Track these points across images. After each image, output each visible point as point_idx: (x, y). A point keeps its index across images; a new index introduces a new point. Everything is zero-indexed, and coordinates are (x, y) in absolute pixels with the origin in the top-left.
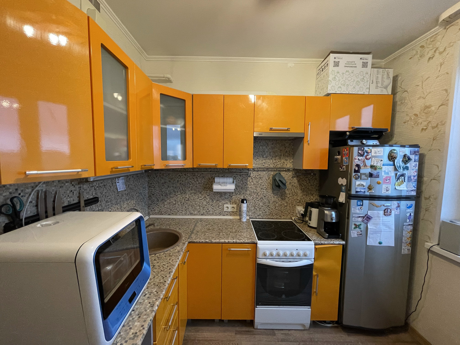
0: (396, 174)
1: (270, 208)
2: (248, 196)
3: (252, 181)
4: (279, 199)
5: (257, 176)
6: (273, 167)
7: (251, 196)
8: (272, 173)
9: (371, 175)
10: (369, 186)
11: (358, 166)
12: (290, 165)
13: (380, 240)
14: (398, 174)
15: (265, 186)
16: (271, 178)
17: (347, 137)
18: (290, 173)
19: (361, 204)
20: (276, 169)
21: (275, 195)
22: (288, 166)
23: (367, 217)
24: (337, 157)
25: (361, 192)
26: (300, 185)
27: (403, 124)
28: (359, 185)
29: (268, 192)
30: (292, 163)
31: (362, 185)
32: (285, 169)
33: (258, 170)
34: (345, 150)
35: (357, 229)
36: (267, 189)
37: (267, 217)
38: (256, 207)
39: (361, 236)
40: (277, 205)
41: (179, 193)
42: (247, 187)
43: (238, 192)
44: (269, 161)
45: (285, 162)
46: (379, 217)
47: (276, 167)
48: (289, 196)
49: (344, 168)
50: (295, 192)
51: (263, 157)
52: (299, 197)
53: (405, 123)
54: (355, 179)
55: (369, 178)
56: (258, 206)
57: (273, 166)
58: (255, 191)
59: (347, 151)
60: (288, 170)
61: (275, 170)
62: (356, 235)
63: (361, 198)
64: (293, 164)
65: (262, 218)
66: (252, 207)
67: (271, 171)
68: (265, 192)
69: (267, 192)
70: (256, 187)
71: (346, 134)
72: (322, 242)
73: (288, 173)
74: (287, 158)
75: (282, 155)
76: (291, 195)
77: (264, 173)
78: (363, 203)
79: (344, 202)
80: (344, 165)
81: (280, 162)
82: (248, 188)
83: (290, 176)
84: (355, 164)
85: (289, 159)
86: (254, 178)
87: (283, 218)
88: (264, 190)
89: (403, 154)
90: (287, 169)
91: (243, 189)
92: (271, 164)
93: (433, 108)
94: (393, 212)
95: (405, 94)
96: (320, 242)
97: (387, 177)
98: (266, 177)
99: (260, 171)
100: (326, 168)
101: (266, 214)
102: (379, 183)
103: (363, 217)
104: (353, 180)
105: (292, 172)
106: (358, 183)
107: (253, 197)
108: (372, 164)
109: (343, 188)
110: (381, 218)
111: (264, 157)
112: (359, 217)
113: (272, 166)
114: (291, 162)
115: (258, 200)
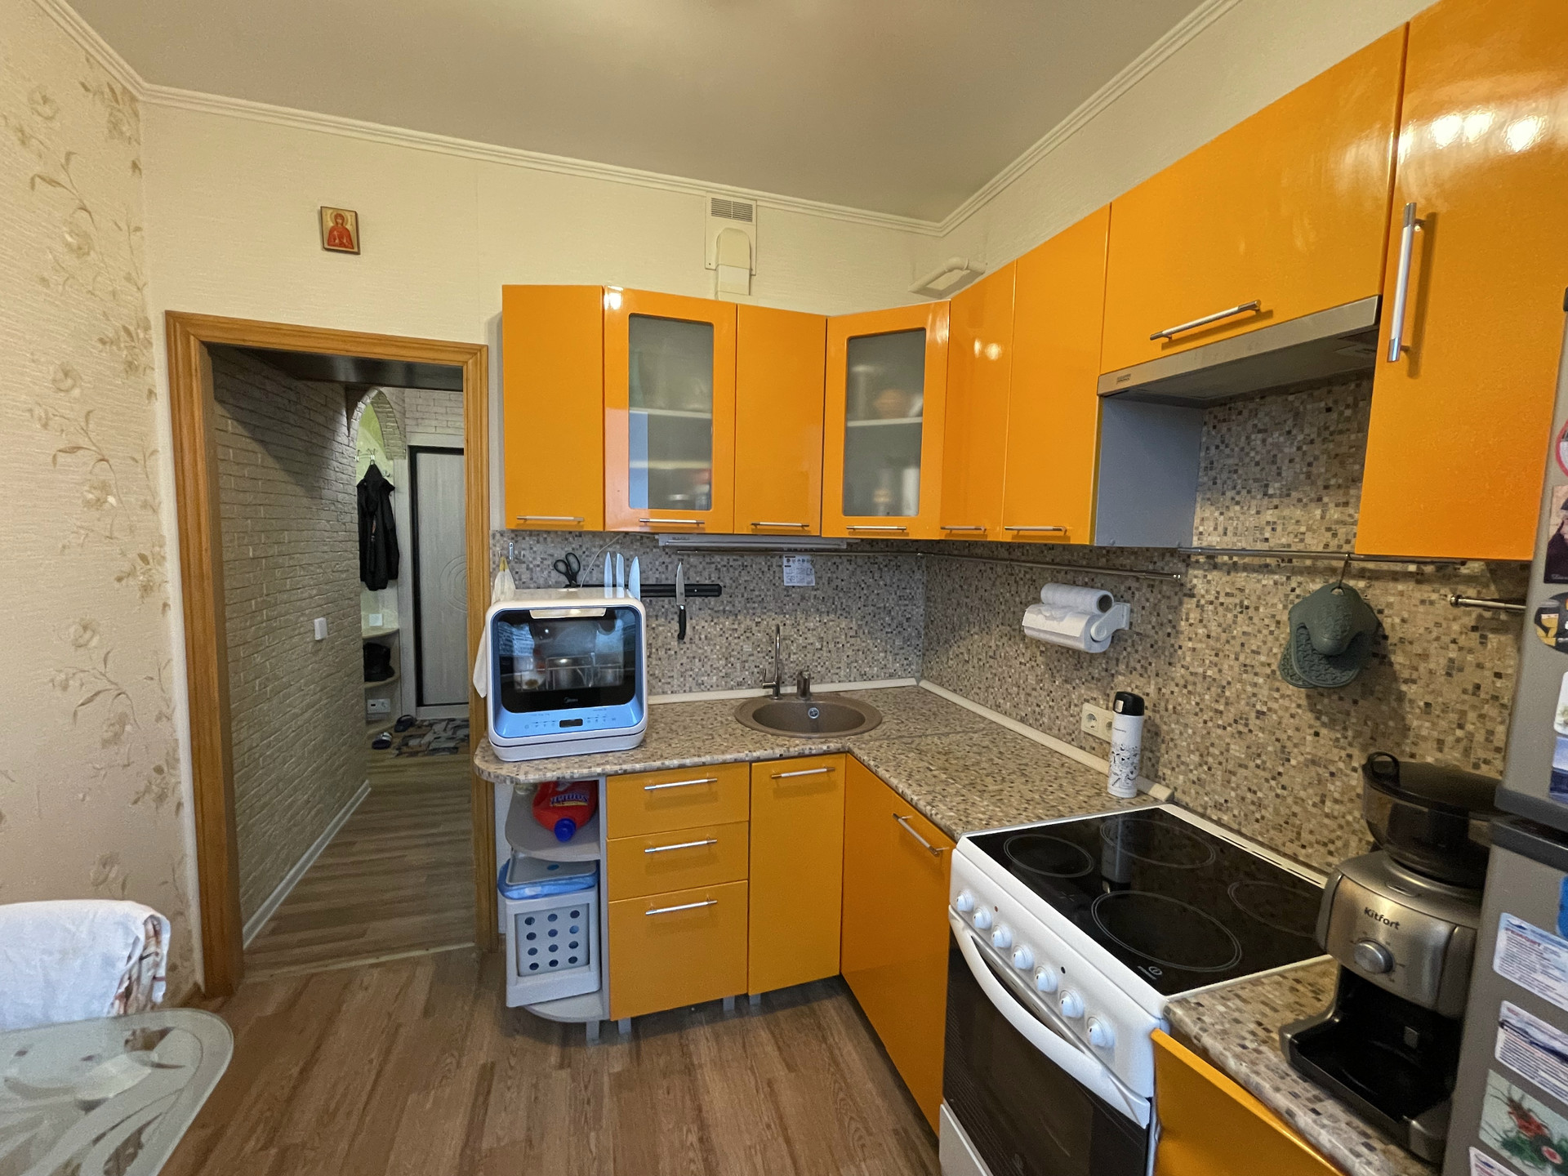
2: (1176, 690)
8: (1311, 585)
20: (1341, 564)
21: (1324, 725)
29: (1283, 696)
36: (1273, 672)
38: (1210, 760)
41: (977, 629)
42: (1176, 647)
43: (1139, 661)
44: (1298, 513)
47: (1345, 548)
56: (1221, 758)
57: (1326, 546)
58: (1210, 673)
61: (1333, 571)
66: (1192, 752)
67: (1311, 572)
68: (1264, 693)
69: (1276, 695)
70: (1217, 655)
77: (1268, 581)
82: (1180, 652)
86: (1211, 603)
88: (1261, 681)
90: (1430, 568)
91: (1160, 651)
92: (1309, 529)
98: (1274, 605)
115: (1220, 722)
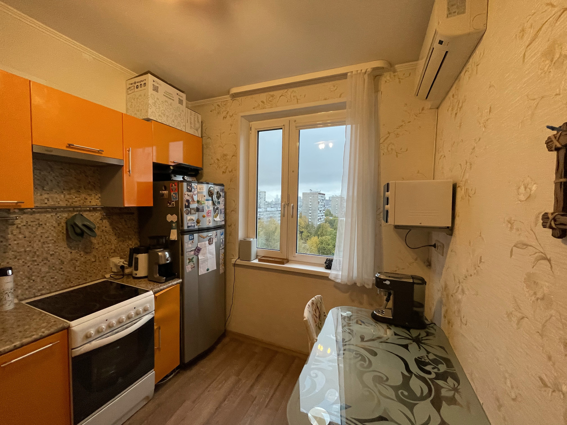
0: (214, 208)
1: (63, 271)
3: (20, 233)
4: (80, 254)
5: (32, 222)
6: (65, 206)
7: (18, 259)
8: (64, 215)
9: (198, 210)
10: (197, 220)
11: (188, 201)
12: (96, 202)
13: (208, 267)
14: (215, 207)
15: (50, 238)
16: (62, 223)
17: (170, 172)
18: (96, 214)
19: (193, 238)
20: (72, 209)
21: (73, 250)
22: (94, 203)
23: (198, 249)
24: (163, 192)
25: (192, 226)
26: (114, 229)
27: (210, 165)
28: (190, 220)
29: (59, 247)
30: (100, 199)
31: (192, 219)
32: (88, 209)
33: (34, 211)
34: (173, 185)
35: (191, 263)
36: (55, 241)
37: (59, 288)
38: (33, 278)
39: (194, 268)
40: (78, 264)
42: (7, 245)
44: (56, 196)
45: (87, 197)
46: (205, 247)
47: (72, 205)
48: (98, 246)
49: (173, 203)
50: (107, 239)
51: (43, 190)
52: (113, 245)
53: (211, 164)
54: (186, 214)
55: (197, 213)
56: (38, 275)
57: (67, 205)
58: (28, 249)
59: (175, 186)
60: (94, 209)
61: (70, 211)
62: (190, 269)
63: (191, 232)
64: (101, 201)
65: (49, 292)
66: (24, 279)
67: (63, 211)
68: (52, 248)
69: (57, 247)
70: (30, 242)
71: (170, 168)
72: (161, 288)
73: (93, 214)
74: (90, 192)
75: (83, 187)
76: (101, 245)
77: (49, 215)
78: (193, 237)
79: (176, 239)
80: (173, 201)
81: (79, 197)
82: (10, 247)
83: (97, 218)
84: (185, 200)
85: (94, 194)
86: (24, 226)
87: (90, 280)
88: (51, 245)
89: (217, 191)
90: (91, 209)
92: (61, 200)
93: (228, 157)
94: (214, 240)
95: (209, 141)
96: (158, 289)
97: (209, 211)
98: (52, 222)
99: (39, 212)
100: (151, 204)
101: (56, 284)
102: (204, 217)
103: (195, 250)
104: (185, 215)
105: (100, 213)
106: (189, 217)
107: (23, 260)
108: (198, 199)
109: (174, 225)
110: (207, 248)
111: (45, 189)
112: (192, 251)
113: (63, 204)
114: (97, 197)
115: (36, 264)
